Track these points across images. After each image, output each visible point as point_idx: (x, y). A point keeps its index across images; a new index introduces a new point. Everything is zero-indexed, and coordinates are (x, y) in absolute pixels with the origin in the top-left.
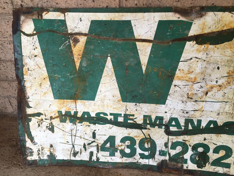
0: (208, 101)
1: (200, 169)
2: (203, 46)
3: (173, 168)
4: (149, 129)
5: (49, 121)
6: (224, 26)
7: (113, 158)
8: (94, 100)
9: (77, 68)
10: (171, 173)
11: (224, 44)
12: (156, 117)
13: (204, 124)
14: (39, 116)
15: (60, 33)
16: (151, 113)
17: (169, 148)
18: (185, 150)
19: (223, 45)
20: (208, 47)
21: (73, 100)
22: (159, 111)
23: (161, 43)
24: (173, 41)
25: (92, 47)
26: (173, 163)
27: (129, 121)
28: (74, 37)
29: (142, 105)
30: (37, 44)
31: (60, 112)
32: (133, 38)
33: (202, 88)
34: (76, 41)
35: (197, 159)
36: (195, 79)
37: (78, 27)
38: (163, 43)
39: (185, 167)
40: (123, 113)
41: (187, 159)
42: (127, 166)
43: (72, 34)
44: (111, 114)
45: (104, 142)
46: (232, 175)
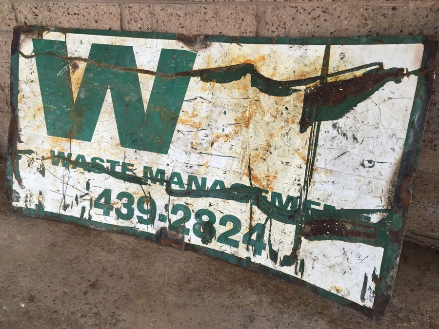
0: (214, 155)
1: (205, 245)
2: (208, 84)
3: (173, 239)
4: (150, 185)
5: (40, 162)
6: (232, 61)
7: (107, 217)
8: (90, 141)
9: (75, 99)
10: (171, 246)
11: (232, 82)
12: (158, 170)
13: (209, 185)
14: (30, 154)
15: (59, 56)
16: (152, 164)
17: (170, 212)
18: (186, 218)
19: (230, 84)
20: (214, 85)
21: (67, 139)
22: (160, 162)
23: (164, 76)
25: (91, 75)
26: (174, 233)
27: (128, 173)
28: (73, 61)
29: (142, 153)
30: (35, 68)
31: (52, 152)
32: (134, 68)
33: (208, 136)
34: (76, 67)
35: (202, 231)
36: (200, 124)
37: (78, 50)
38: (166, 76)
39: (186, 240)
40: (121, 161)
41: (189, 229)
42: (123, 230)
43: (71, 59)
44: (108, 161)
45: (98, 196)
46: (241, 259)
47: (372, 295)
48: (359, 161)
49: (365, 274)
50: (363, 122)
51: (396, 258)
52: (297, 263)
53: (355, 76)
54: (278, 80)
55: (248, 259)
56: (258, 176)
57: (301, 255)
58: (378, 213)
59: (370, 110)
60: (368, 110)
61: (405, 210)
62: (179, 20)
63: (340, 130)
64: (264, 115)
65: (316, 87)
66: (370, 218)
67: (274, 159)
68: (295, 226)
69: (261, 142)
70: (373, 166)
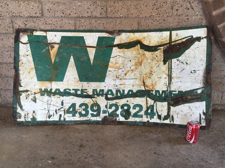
0: (127, 79)
1: (126, 120)
2: (122, 50)
3: (111, 121)
4: (96, 98)
5: (33, 95)
6: (131, 40)
7: (74, 117)
8: (63, 81)
9: (53, 62)
10: (110, 124)
12: (100, 90)
13: (126, 92)
14: (27, 92)
15: (43, 43)
16: (97, 88)
17: (108, 108)
18: (117, 109)
19: (131, 49)
20: (124, 50)
21: (49, 82)
22: (101, 86)
23: (100, 48)
24: (106, 47)
25: (62, 50)
26: (111, 117)
27: (84, 94)
28: (52, 45)
29: (91, 83)
30: (29, 49)
31: (41, 89)
32: (85, 45)
33: (123, 72)
34: (53, 47)
35: (124, 114)
36: (119, 67)
37: (54, 39)
38: (101, 48)
39: (118, 120)
40: (80, 89)
41: (118, 114)
42: (83, 122)
43: (50, 43)
44: (73, 90)
45: (68, 108)
46: (145, 122)
47: (204, 120)
48: (190, 71)
49: (200, 113)
50: (189, 57)
51: (211, 104)
52: (170, 118)
53: (183, 41)
54: (152, 46)
55: (148, 121)
56: (148, 85)
57: (171, 114)
58: (200, 89)
59: (191, 52)
60: (190, 52)
61: (210, 85)
62: (103, 25)
63: (180, 61)
64: (147, 60)
65: (167, 47)
66: (197, 92)
67: (154, 77)
68: (167, 102)
69: (147, 70)
70: (196, 72)
